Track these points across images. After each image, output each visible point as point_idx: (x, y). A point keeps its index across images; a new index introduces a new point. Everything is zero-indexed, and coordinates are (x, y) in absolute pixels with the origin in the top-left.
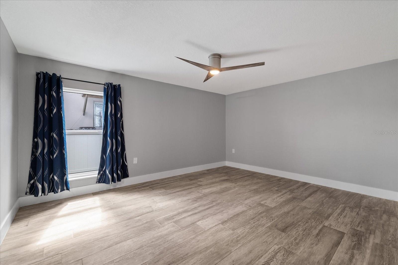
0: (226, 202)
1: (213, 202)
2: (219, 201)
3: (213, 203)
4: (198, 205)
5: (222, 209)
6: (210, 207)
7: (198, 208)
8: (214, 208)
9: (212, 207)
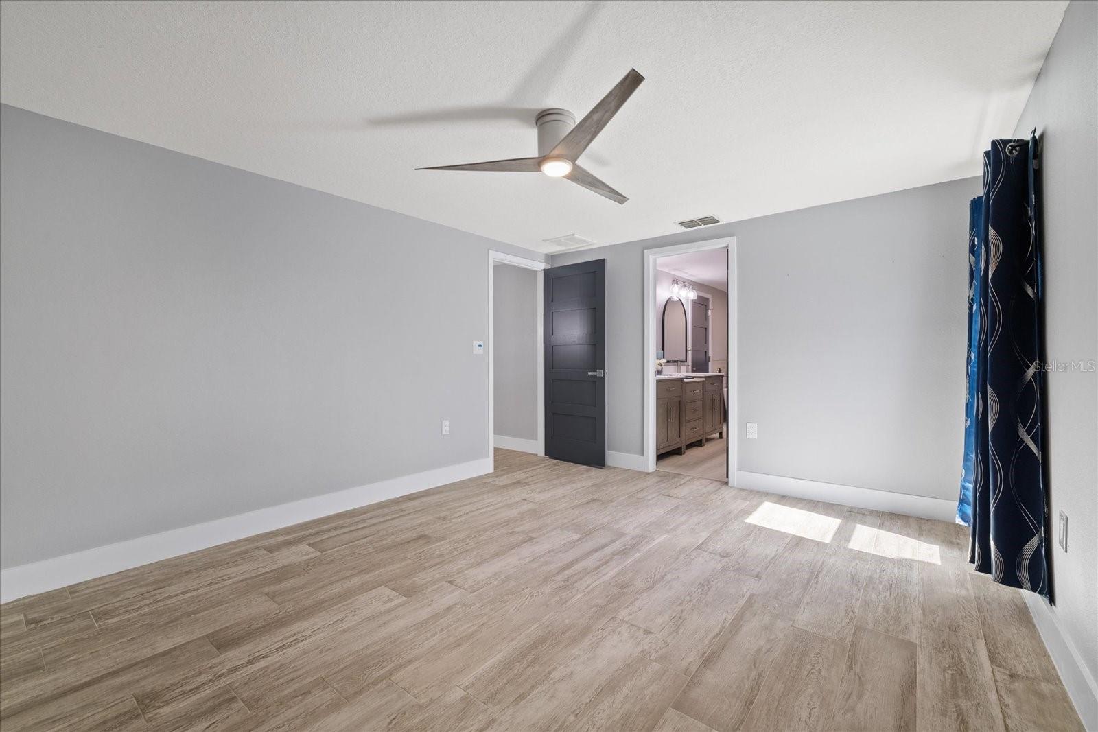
0: (524, 589)
1: (565, 587)
2: (547, 589)
3: (564, 582)
4: (604, 572)
5: (535, 566)
6: (568, 569)
7: (598, 563)
8: (557, 565)
9: (563, 569)
